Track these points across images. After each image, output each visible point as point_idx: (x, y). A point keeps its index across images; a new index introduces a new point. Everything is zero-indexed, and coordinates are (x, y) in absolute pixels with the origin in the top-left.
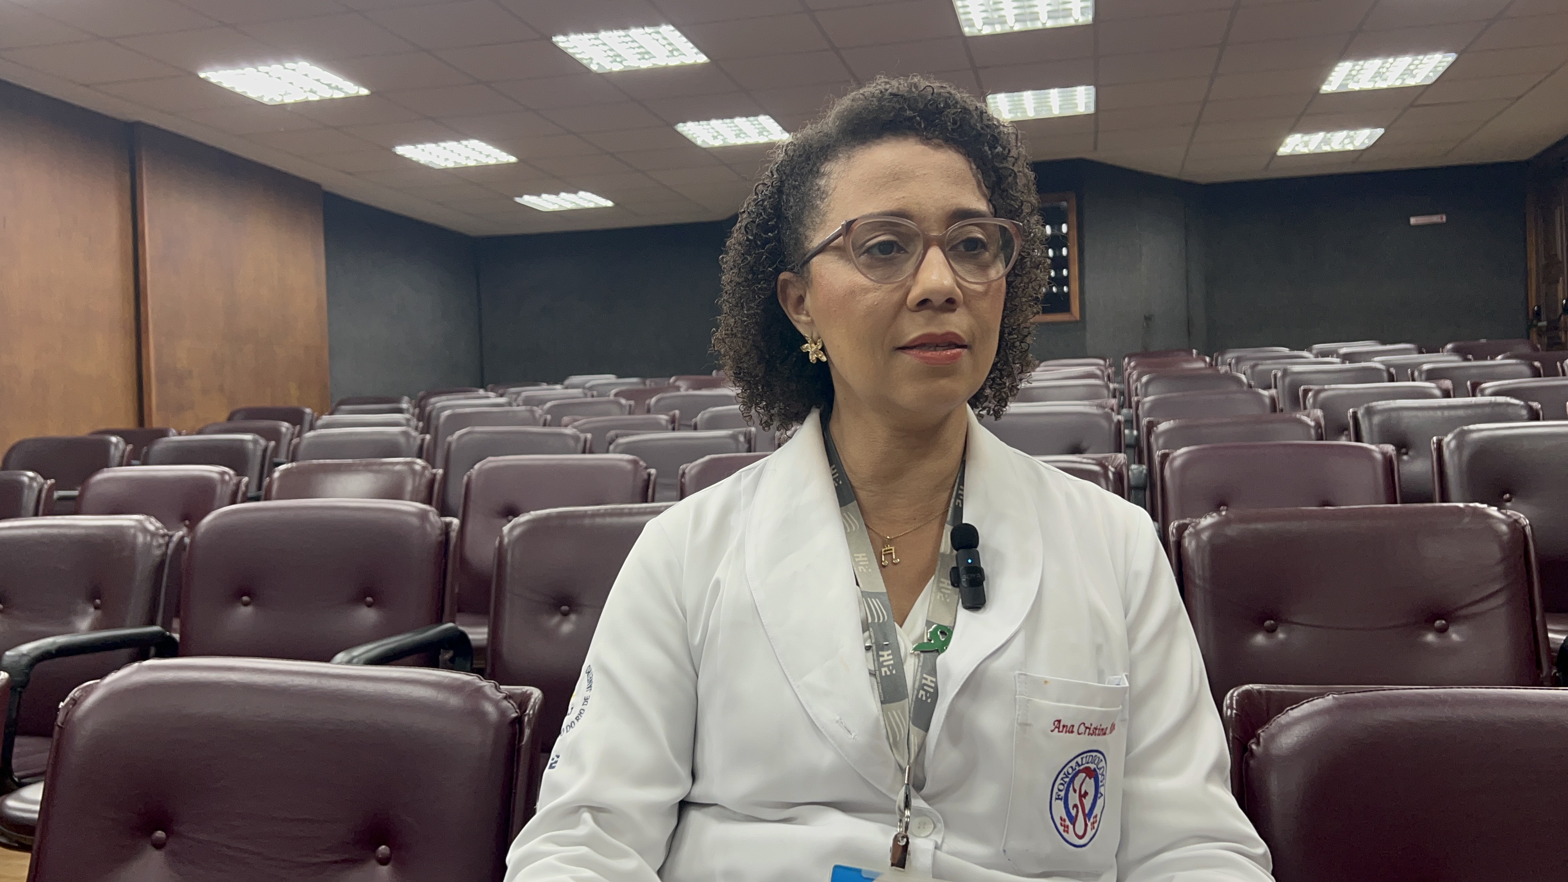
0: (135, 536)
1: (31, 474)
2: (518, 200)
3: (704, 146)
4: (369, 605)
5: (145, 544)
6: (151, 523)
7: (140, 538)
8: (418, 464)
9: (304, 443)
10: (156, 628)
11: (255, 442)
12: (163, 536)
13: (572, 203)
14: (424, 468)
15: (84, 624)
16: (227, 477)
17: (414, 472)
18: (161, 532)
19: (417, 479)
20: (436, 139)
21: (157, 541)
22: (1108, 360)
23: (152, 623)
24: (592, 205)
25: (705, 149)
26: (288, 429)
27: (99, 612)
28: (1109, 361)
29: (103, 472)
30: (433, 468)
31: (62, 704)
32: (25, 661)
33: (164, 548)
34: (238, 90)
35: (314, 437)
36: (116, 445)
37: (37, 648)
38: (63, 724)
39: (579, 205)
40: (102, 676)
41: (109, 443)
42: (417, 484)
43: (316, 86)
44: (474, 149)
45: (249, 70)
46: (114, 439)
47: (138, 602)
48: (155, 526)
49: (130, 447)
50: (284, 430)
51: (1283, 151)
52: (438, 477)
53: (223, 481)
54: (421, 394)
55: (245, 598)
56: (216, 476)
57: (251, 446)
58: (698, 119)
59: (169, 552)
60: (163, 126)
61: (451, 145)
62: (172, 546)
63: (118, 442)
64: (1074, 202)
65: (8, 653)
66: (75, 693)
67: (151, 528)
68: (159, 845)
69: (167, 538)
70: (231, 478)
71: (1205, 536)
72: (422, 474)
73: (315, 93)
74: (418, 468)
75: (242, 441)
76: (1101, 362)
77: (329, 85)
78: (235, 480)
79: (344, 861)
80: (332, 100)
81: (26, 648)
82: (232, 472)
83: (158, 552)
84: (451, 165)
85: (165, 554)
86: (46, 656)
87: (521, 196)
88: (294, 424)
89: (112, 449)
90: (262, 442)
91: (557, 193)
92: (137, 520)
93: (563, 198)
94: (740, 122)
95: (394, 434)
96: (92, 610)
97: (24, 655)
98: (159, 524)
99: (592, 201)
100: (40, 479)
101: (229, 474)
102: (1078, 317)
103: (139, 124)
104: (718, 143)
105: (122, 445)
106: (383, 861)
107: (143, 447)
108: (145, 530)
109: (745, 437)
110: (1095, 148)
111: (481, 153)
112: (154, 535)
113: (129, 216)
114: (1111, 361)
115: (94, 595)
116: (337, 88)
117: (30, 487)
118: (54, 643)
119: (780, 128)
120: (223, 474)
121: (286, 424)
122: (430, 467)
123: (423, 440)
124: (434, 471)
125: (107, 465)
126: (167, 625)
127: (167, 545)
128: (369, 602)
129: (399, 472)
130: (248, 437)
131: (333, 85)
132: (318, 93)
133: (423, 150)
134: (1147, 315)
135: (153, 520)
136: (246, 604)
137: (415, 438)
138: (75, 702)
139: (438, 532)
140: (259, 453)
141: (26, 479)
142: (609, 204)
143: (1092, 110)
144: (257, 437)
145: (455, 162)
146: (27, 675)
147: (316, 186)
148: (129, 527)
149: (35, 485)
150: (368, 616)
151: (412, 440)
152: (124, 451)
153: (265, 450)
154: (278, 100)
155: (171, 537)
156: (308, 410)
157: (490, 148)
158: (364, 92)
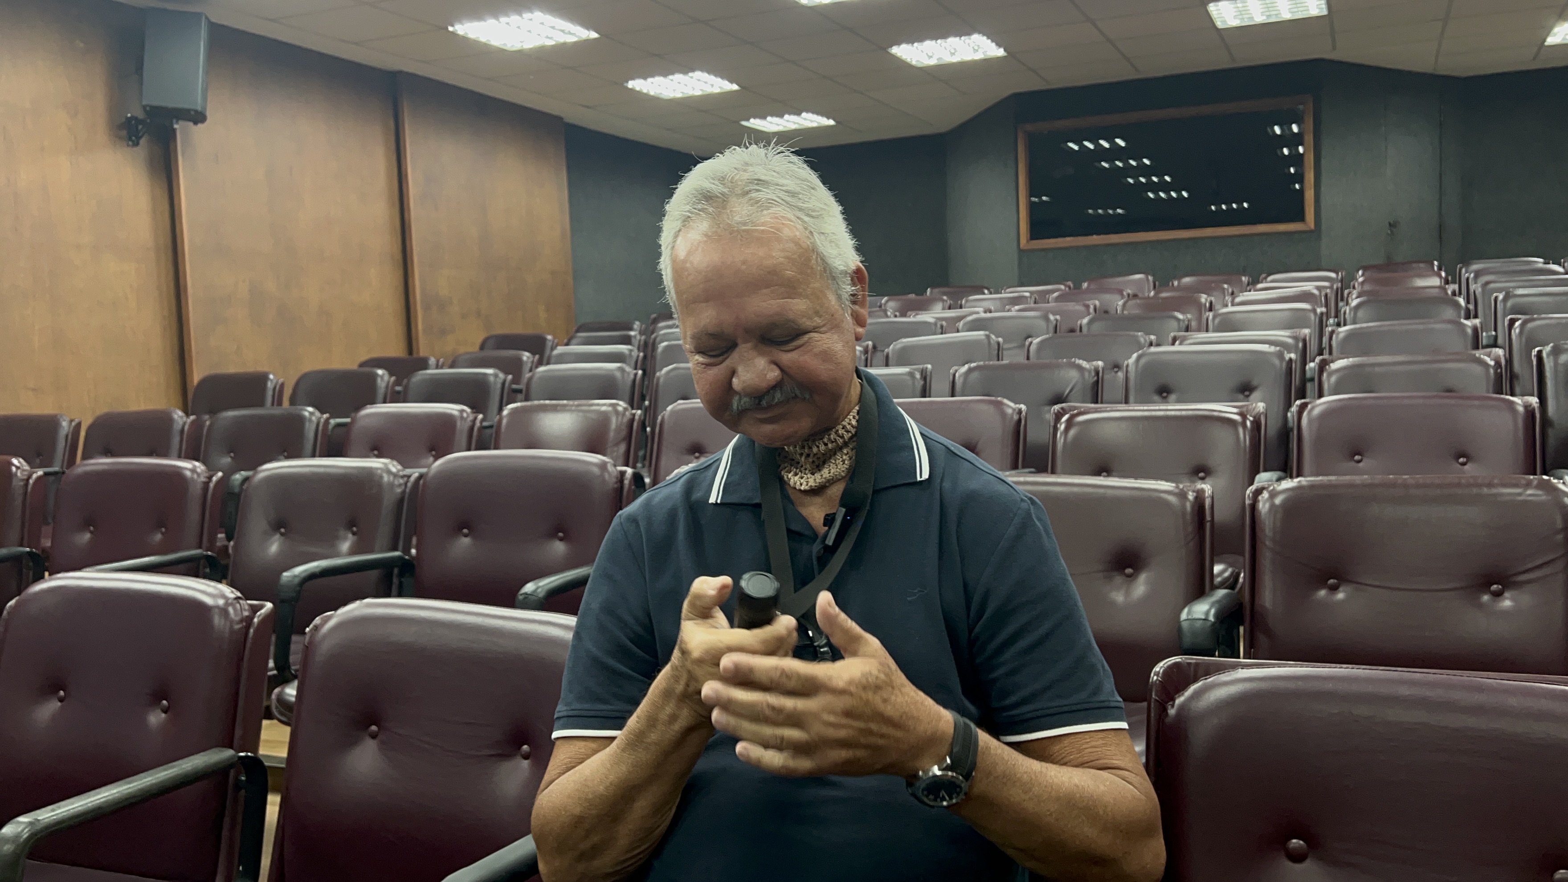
0: (381, 477)
1: (310, 409)
2: (744, 123)
3: (919, 65)
4: (561, 539)
5: (389, 481)
6: (394, 466)
7: (386, 478)
8: (620, 406)
9: (537, 376)
10: (397, 553)
11: (496, 376)
12: (403, 477)
13: (795, 123)
14: (625, 409)
15: (345, 546)
16: (465, 415)
17: (617, 413)
18: (401, 473)
19: (620, 418)
20: (666, 73)
21: (398, 481)
22: (1340, 273)
23: (395, 549)
24: (815, 125)
25: (921, 69)
26: (528, 358)
27: (355, 537)
28: (1342, 275)
29: (367, 408)
30: (633, 408)
31: (307, 629)
32: (297, 580)
33: (403, 487)
34: (483, 39)
35: (545, 371)
36: (382, 377)
37: (305, 571)
38: (308, 644)
39: (802, 125)
40: (335, 609)
41: (376, 375)
42: (619, 423)
43: (551, 33)
44: (699, 80)
45: (491, 22)
46: (380, 372)
47: (384, 530)
48: (396, 468)
49: (393, 379)
50: (525, 358)
51: (1551, 40)
52: (637, 417)
53: (462, 418)
54: (654, 316)
55: (465, 531)
56: (456, 413)
57: (492, 379)
58: (911, 41)
59: (408, 490)
60: (420, 73)
61: (678, 77)
62: (409, 485)
63: (383, 374)
64: (1311, 105)
65: (285, 574)
66: (317, 620)
67: (394, 470)
68: (374, 736)
69: (406, 479)
70: (468, 416)
71: (1278, 501)
72: (624, 415)
73: (551, 38)
74: (620, 409)
75: (485, 374)
76: (1333, 275)
77: (563, 31)
78: (471, 417)
79: (499, 755)
80: (565, 44)
81: (299, 570)
82: (468, 410)
83: (399, 490)
84: (679, 95)
85: (404, 492)
86: (312, 577)
87: (748, 120)
88: (533, 353)
89: (379, 380)
90: (501, 375)
91: (781, 116)
92: (383, 463)
93: (787, 119)
94: (953, 41)
95: (611, 370)
96: (350, 535)
97: (295, 576)
98: (400, 467)
99: (815, 121)
100: (318, 414)
101: (467, 413)
102: (1312, 226)
103: (401, 72)
104: (933, 62)
105: (386, 377)
106: (526, 757)
107: (403, 379)
108: (389, 472)
109: (922, 375)
110: (1334, 48)
111: (706, 83)
112: (395, 475)
113: (394, 158)
114: (1344, 273)
115: (351, 524)
116: (570, 33)
117: (310, 420)
118: (317, 567)
119: (994, 44)
120: (462, 411)
121: (527, 354)
122: (630, 408)
123: (636, 375)
124: (634, 411)
125: (373, 402)
126: (407, 551)
127: (406, 484)
128: (561, 537)
129: (605, 413)
130: (490, 371)
131: (566, 31)
132: (554, 39)
133: (652, 83)
134: (1392, 222)
135: (395, 463)
136: (466, 536)
137: (629, 373)
138: (317, 628)
139: (614, 480)
140: (499, 386)
141: (307, 414)
142: (831, 122)
143: (1325, 12)
144: (497, 371)
145: (682, 93)
146: (299, 592)
147: (559, 119)
148: (377, 469)
149: (314, 418)
150: (559, 548)
151: (626, 375)
152: (388, 382)
153: (503, 384)
154: (517, 46)
155: (409, 477)
156: (549, 337)
157: (712, 77)
158: (594, 35)
